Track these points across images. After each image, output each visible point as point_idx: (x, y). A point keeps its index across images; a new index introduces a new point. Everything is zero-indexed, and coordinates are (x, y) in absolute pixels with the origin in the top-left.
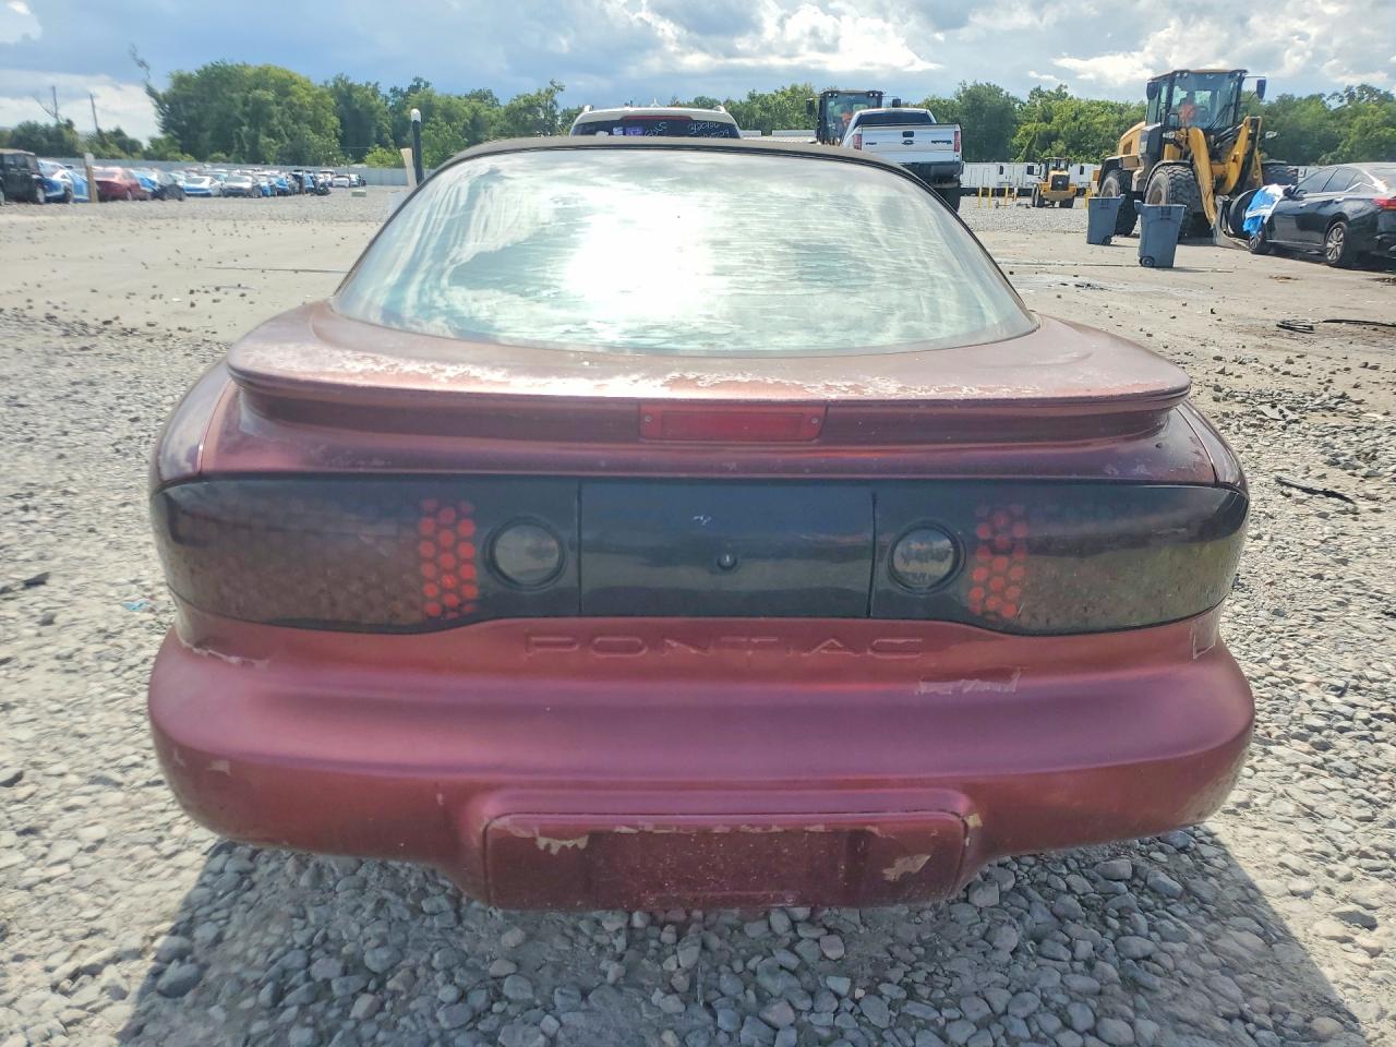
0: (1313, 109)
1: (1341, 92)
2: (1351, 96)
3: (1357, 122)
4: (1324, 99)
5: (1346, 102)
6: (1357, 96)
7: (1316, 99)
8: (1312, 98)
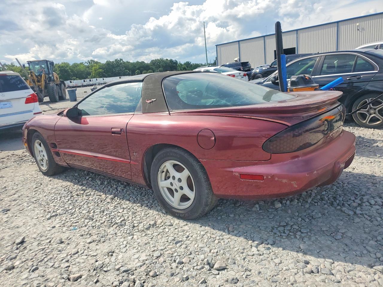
0: (82, 66)
1: (87, 62)
2: (89, 62)
3: (93, 68)
4: (84, 63)
5: (89, 64)
6: (91, 62)
7: (82, 63)
8: (81, 63)
